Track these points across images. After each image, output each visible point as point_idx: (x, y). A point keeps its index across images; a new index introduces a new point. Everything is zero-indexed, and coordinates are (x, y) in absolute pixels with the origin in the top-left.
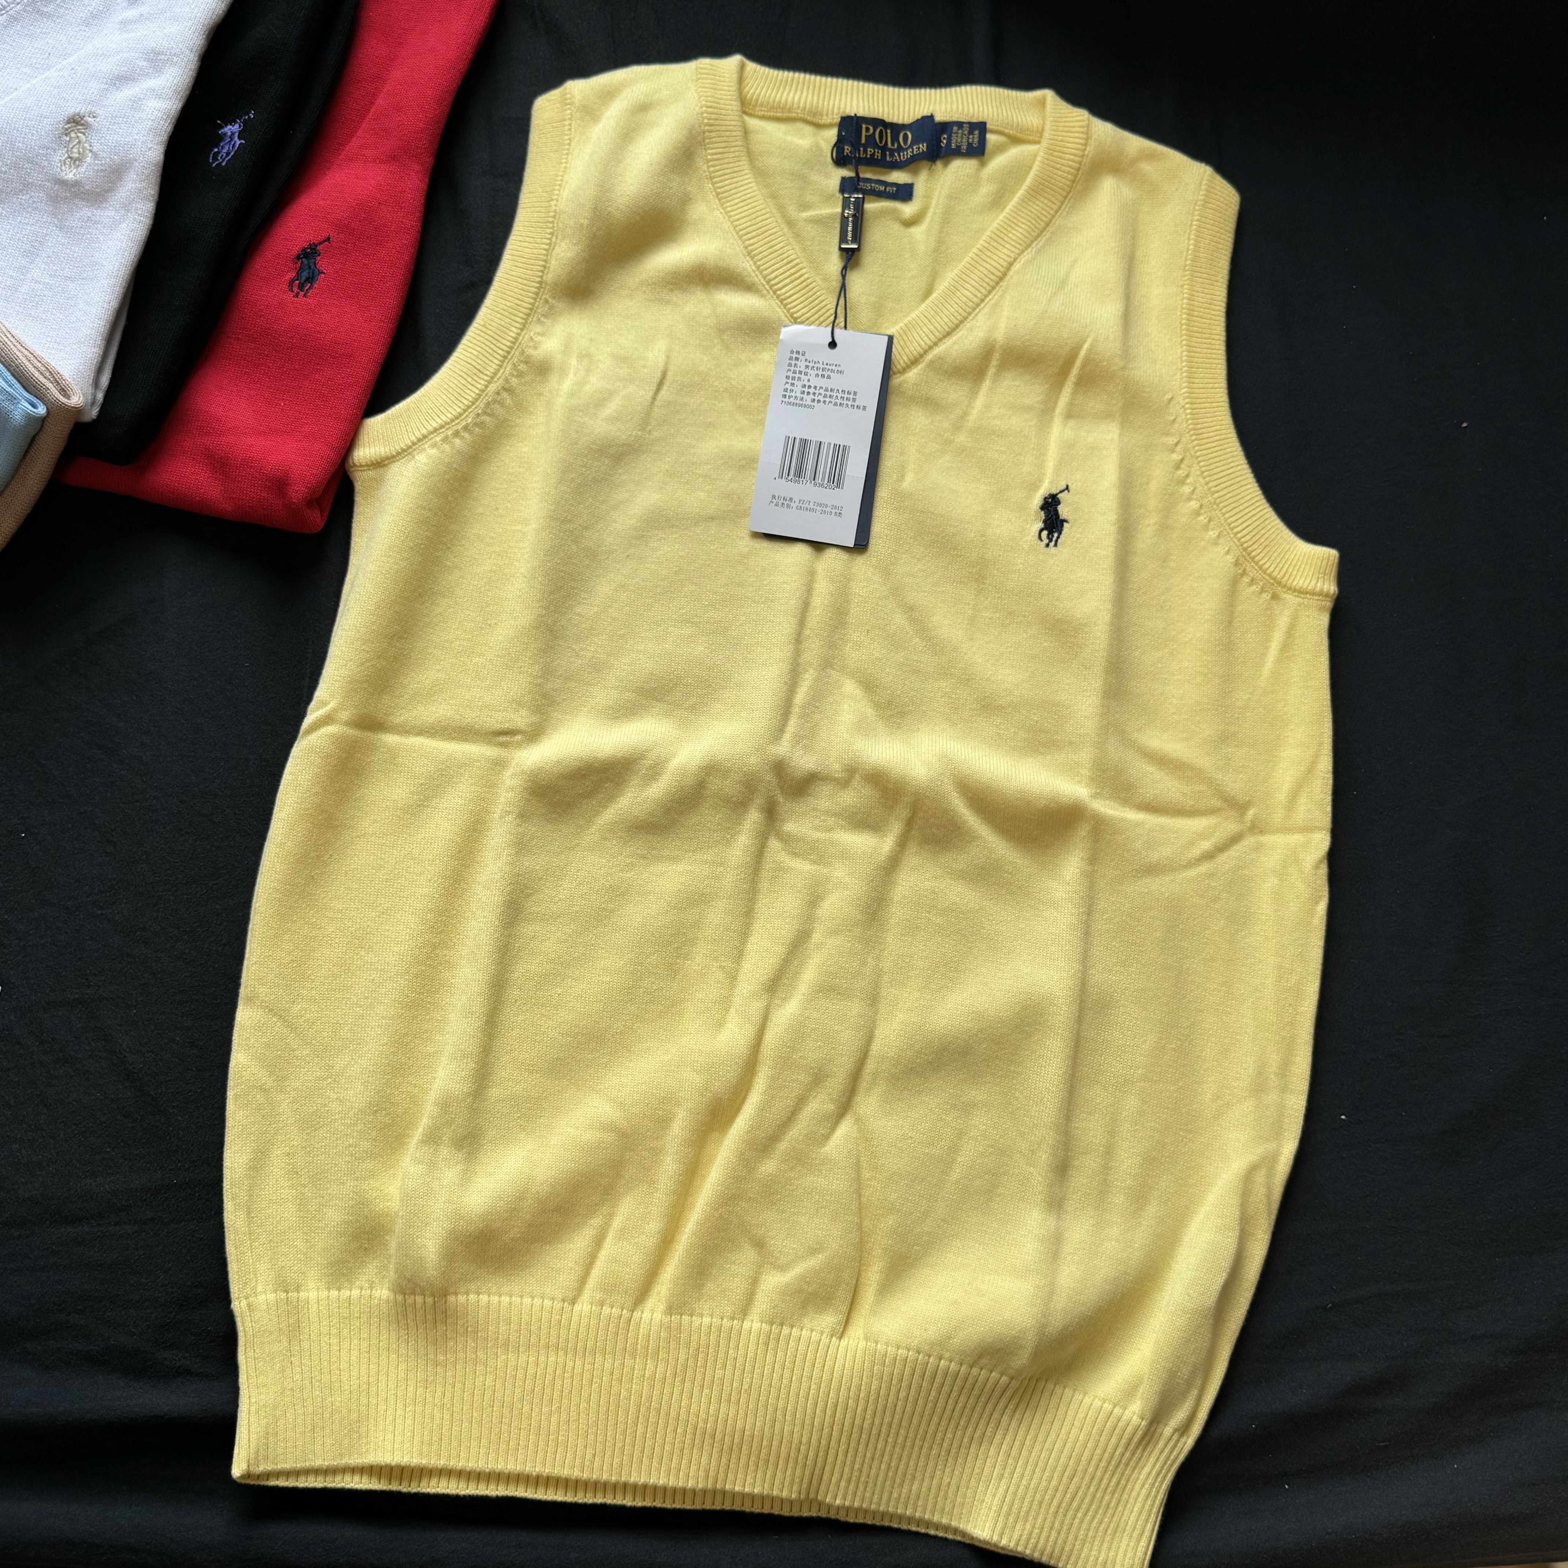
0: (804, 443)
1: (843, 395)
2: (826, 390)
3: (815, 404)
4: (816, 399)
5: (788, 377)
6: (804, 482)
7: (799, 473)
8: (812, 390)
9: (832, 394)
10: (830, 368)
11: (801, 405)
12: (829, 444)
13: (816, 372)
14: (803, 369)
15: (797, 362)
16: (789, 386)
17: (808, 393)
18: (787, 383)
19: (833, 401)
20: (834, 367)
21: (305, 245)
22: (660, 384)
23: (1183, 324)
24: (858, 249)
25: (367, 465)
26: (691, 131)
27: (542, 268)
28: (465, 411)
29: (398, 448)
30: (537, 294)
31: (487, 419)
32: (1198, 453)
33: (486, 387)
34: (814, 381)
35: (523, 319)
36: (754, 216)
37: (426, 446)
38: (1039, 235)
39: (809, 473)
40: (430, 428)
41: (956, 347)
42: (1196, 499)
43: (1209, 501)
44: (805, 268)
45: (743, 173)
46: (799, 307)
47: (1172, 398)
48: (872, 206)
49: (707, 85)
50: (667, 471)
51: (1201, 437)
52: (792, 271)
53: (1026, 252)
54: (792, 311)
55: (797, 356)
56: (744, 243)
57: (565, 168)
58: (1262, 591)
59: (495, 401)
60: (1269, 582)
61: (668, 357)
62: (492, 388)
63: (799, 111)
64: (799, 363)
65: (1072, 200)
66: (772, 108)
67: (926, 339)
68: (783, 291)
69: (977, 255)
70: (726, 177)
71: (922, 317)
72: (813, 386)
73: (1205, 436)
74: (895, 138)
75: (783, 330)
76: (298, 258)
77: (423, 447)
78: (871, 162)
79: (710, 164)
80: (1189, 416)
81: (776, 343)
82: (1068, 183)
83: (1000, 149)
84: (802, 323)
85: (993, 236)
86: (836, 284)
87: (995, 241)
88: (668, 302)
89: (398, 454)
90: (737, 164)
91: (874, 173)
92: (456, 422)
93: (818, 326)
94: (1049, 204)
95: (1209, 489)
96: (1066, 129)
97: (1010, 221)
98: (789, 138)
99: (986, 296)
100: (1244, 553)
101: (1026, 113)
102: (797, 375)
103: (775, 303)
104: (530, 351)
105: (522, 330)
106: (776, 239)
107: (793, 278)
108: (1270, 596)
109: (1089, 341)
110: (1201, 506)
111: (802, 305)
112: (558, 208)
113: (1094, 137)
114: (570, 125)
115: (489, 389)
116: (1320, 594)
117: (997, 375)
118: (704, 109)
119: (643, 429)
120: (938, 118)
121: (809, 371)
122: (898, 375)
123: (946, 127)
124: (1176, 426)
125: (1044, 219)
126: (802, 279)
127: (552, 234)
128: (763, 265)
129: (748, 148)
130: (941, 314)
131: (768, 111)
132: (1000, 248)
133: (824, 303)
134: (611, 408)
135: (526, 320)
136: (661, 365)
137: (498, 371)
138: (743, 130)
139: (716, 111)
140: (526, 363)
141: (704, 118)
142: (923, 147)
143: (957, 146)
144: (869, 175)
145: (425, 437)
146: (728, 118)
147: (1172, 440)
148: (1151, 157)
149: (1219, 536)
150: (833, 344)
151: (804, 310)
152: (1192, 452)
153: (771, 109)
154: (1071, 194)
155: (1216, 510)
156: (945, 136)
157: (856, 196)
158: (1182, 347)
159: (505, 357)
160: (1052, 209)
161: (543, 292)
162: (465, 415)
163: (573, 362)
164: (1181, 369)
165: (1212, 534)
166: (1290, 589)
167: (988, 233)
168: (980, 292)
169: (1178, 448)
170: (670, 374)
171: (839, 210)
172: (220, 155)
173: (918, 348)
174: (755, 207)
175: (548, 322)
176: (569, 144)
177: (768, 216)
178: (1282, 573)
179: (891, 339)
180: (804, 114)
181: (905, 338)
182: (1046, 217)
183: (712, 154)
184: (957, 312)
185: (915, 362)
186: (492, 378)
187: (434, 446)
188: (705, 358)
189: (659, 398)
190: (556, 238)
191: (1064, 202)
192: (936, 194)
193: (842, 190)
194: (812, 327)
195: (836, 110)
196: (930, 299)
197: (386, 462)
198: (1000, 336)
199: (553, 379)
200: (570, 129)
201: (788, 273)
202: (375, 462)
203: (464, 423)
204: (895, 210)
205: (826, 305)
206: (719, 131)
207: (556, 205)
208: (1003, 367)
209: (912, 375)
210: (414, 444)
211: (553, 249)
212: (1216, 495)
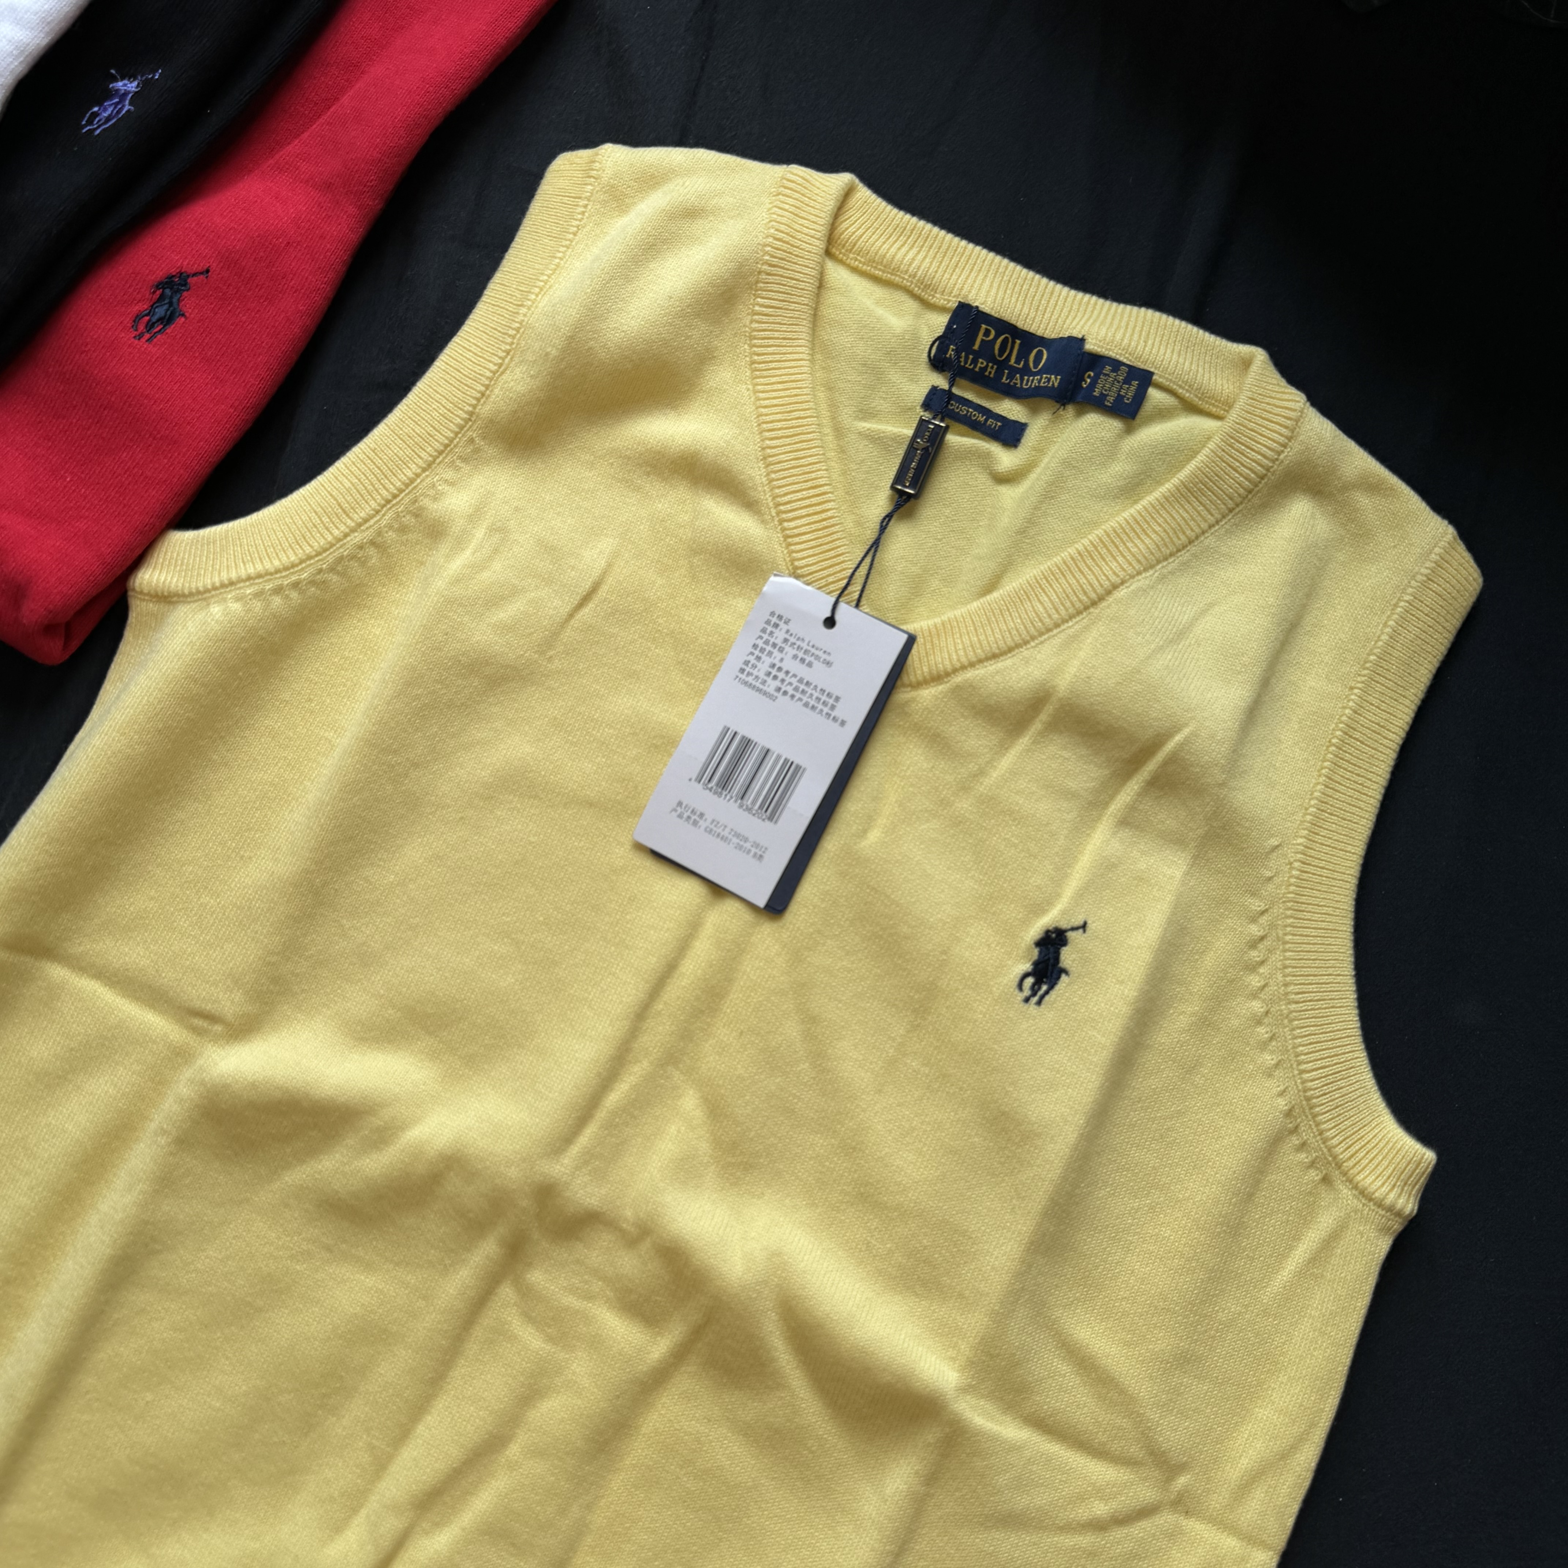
0: (747, 743)
1: (820, 696)
2: (801, 681)
3: (779, 695)
4: (783, 689)
5: (755, 646)
6: (728, 797)
7: (725, 784)
8: (781, 675)
9: (806, 689)
10: (817, 652)
11: (759, 690)
12: (779, 757)
13: (795, 652)
14: (779, 641)
15: (774, 630)
16: (752, 659)
17: (775, 677)
18: (752, 654)
19: (805, 699)
20: (820, 653)
21: (173, 271)
22: (586, 599)
23: (1334, 745)
24: (916, 496)
25: (149, 594)
26: (741, 265)
27: (479, 395)
28: (302, 562)
29: (193, 586)
30: (461, 427)
31: (335, 578)
32: (1288, 938)
33: (346, 535)
34: (789, 664)
35: (431, 456)
36: (789, 408)
37: (229, 596)
38: (1171, 555)
39: (738, 788)
40: (243, 574)
41: (998, 678)
42: (1264, 1001)
43: (1282, 1011)
44: (834, 501)
45: (796, 343)
46: (805, 554)
47: (1277, 847)
48: (956, 440)
49: (787, 207)
50: (555, 718)
51: (1300, 914)
52: (814, 500)
53: (1144, 575)
54: (794, 555)
55: (778, 622)
56: (762, 441)
57: (558, 266)
58: (1312, 1165)
59: (352, 557)
60: (1326, 1158)
61: (610, 565)
62: (357, 538)
63: (906, 277)
64: (777, 632)
65: (1240, 515)
66: (871, 262)
67: (961, 653)
68: (792, 524)
69: (1073, 559)
70: (771, 342)
71: (968, 620)
72: (785, 669)
73: (1308, 916)
74: (1023, 354)
75: (773, 579)
76: (157, 287)
77: (225, 596)
78: (979, 379)
79: (756, 317)
80: (1293, 880)
81: (758, 592)
82: (1241, 491)
83: (1163, 414)
84: (797, 577)
85: (1105, 539)
86: (870, 535)
87: (1105, 546)
88: (638, 489)
89: (191, 594)
90: (791, 328)
91: (979, 394)
92: (284, 574)
93: (819, 588)
94: (1204, 513)
95: (1287, 994)
96: (1265, 415)
97: (1138, 523)
98: (880, 311)
99: (1065, 621)
100: (1304, 1102)
101: (1219, 373)
102: (769, 648)
103: (778, 536)
104: (426, 502)
105: (424, 470)
106: (808, 449)
107: (811, 510)
108: (1319, 1177)
109: (1186, 731)
110: (1267, 1013)
111: (811, 552)
112: (526, 319)
113: (1301, 438)
114: (586, 206)
115: (349, 538)
116: (1390, 1209)
117: (1042, 734)
118: (771, 240)
119: (542, 653)
120: (1089, 346)
121: (787, 648)
122: (909, 689)
123: (1096, 361)
124: (1270, 887)
125: (1188, 532)
126: (824, 516)
127: (508, 352)
128: (778, 480)
129: (816, 309)
130: (994, 625)
131: (864, 264)
132: (1109, 558)
133: (841, 558)
134: (506, 613)
135: (435, 458)
136: (596, 574)
137: (372, 517)
138: (817, 284)
139: (785, 246)
140: (417, 516)
141: (767, 253)
142: (1055, 380)
143: (1102, 394)
144: (969, 396)
145: (232, 583)
146: (800, 261)
147: (1257, 905)
148: (1373, 487)
149: (1277, 1065)
150: (830, 622)
151: (811, 560)
152: (1281, 933)
153: (869, 261)
154: (1241, 507)
155: (1285, 1027)
156: (1092, 374)
157: (937, 423)
158: (1320, 776)
159: (388, 502)
160: (1206, 521)
161: (471, 427)
162: (300, 567)
163: (480, 533)
164: (1306, 809)
165: (1269, 1059)
166: (1351, 1181)
167: (1099, 532)
168: (1057, 610)
169: (1264, 920)
170: (605, 588)
171: (910, 432)
172: (97, 119)
173: (947, 663)
174: (796, 395)
175: (466, 468)
176: (575, 234)
177: (808, 413)
178: (1347, 1154)
179: (911, 640)
180: (912, 282)
181: (936, 641)
182: (1192, 530)
183: (762, 306)
184: (1017, 631)
185: (937, 678)
186: (360, 525)
187: (238, 599)
188: (660, 581)
189: (579, 615)
190: (511, 359)
191: (1227, 515)
192: (1053, 449)
193: (927, 405)
194: (809, 588)
195: (955, 292)
196: (988, 597)
197: (175, 599)
198: (1063, 684)
199: (444, 548)
200: (583, 213)
201: (808, 502)
202: (160, 594)
203: (294, 578)
204: (988, 455)
205: (843, 562)
206: (782, 276)
207: (525, 315)
208: (1056, 725)
209: (927, 694)
210: (215, 588)
211: (502, 373)
212: (1293, 1007)
